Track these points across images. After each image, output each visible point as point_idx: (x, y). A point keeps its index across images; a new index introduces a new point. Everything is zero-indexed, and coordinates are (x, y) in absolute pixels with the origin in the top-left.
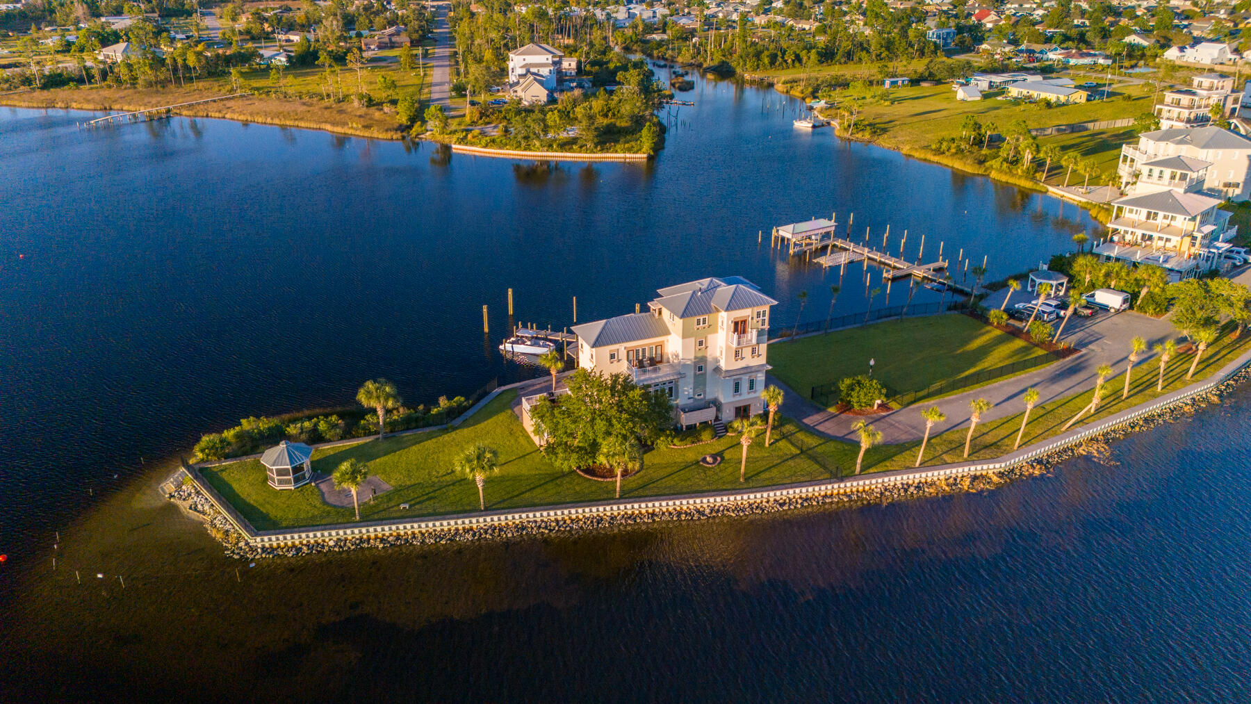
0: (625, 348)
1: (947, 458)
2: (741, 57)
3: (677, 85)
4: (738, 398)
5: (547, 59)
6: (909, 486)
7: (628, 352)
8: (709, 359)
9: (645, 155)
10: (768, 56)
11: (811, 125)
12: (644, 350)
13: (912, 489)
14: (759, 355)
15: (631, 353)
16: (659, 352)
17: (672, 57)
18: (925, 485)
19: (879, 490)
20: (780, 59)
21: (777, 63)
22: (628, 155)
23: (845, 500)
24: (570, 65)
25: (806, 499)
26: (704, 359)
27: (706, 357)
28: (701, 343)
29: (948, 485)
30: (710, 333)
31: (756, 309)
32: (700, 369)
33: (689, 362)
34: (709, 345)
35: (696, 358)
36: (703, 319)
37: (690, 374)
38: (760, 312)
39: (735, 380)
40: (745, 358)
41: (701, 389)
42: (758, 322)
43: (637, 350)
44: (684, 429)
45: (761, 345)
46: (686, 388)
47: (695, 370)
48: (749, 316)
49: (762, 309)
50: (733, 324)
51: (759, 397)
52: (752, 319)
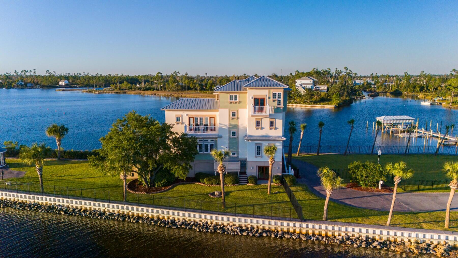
0: (187, 115)
1: (424, 225)
2: (406, 88)
3: (370, 95)
4: (259, 159)
5: (311, 82)
6: (374, 240)
7: (189, 118)
8: (241, 127)
9: (334, 106)
10: (418, 87)
11: (430, 103)
12: (201, 119)
13: (375, 244)
14: (276, 128)
15: (192, 119)
16: (212, 122)
17: (375, 90)
18: (393, 244)
19: (340, 238)
20: (426, 89)
21: (424, 90)
22: (325, 106)
23: (303, 239)
24: (324, 88)
25: (266, 232)
26: (236, 127)
27: (238, 125)
28: (234, 114)
29: (417, 248)
30: (241, 108)
31: (273, 91)
32: (234, 134)
33: (225, 127)
34: (240, 116)
35: (230, 124)
36: (235, 96)
37: (226, 136)
38: (276, 94)
39: (256, 144)
40: (264, 128)
41: (235, 150)
42: (274, 101)
43: (196, 118)
44: (216, 175)
45: (277, 120)
46: (223, 147)
47: (230, 133)
48: (266, 95)
49: (277, 92)
50: (253, 100)
51: (278, 162)
52: (269, 98)
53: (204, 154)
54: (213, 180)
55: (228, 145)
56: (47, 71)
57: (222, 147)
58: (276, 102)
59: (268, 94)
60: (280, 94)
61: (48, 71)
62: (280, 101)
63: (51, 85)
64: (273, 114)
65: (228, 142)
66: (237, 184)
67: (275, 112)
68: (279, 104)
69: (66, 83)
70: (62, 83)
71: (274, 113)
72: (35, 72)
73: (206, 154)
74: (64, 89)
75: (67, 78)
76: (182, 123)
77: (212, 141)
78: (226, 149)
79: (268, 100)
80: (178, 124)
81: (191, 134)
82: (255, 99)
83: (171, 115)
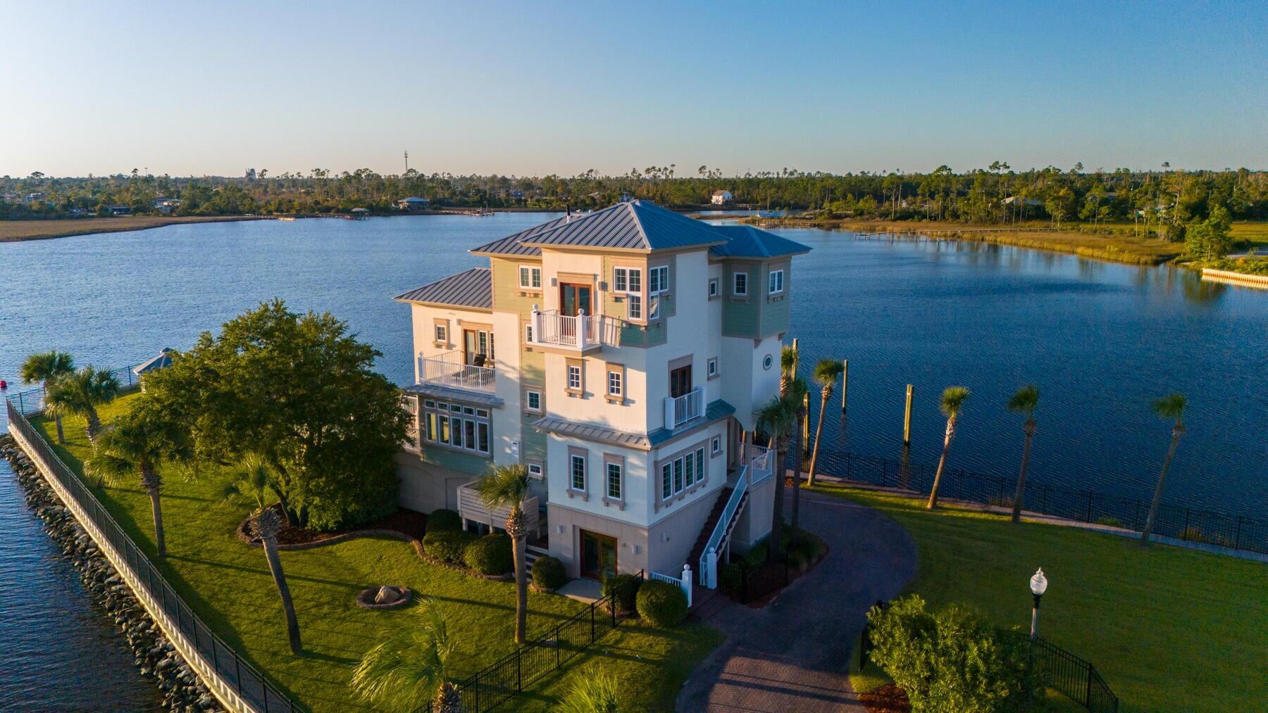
4: (583, 504)
7: (466, 331)
14: (627, 402)
15: (471, 335)
26: (540, 378)
27: (543, 374)
31: (614, 263)
32: (534, 400)
33: (510, 375)
35: (523, 367)
36: (534, 270)
37: (514, 404)
38: (624, 272)
39: (571, 448)
40: (592, 395)
41: (538, 456)
42: (618, 299)
43: (481, 333)
44: (464, 528)
45: (630, 371)
46: (507, 439)
47: (523, 399)
48: (595, 276)
49: (628, 265)
50: (556, 290)
51: (636, 527)
52: (604, 286)
53: (475, 456)
54: (436, 544)
55: (519, 435)
56: (700, 169)
57: (506, 441)
58: (626, 303)
59: (598, 271)
60: (638, 273)
61: (704, 167)
62: (638, 299)
63: (690, 203)
64: (617, 346)
65: (519, 425)
66: (502, 573)
67: (624, 342)
68: (635, 312)
69: (726, 198)
70: (717, 199)
71: (620, 344)
72: (672, 171)
73: (468, 454)
74: (720, 213)
75: (731, 184)
76: (450, 346)
77: (484, 414)
78: (515, 448)
79: (600, 293)
80: (439, 346)
81: (434, 382)
82: (563, 286)
83: (424, 317)
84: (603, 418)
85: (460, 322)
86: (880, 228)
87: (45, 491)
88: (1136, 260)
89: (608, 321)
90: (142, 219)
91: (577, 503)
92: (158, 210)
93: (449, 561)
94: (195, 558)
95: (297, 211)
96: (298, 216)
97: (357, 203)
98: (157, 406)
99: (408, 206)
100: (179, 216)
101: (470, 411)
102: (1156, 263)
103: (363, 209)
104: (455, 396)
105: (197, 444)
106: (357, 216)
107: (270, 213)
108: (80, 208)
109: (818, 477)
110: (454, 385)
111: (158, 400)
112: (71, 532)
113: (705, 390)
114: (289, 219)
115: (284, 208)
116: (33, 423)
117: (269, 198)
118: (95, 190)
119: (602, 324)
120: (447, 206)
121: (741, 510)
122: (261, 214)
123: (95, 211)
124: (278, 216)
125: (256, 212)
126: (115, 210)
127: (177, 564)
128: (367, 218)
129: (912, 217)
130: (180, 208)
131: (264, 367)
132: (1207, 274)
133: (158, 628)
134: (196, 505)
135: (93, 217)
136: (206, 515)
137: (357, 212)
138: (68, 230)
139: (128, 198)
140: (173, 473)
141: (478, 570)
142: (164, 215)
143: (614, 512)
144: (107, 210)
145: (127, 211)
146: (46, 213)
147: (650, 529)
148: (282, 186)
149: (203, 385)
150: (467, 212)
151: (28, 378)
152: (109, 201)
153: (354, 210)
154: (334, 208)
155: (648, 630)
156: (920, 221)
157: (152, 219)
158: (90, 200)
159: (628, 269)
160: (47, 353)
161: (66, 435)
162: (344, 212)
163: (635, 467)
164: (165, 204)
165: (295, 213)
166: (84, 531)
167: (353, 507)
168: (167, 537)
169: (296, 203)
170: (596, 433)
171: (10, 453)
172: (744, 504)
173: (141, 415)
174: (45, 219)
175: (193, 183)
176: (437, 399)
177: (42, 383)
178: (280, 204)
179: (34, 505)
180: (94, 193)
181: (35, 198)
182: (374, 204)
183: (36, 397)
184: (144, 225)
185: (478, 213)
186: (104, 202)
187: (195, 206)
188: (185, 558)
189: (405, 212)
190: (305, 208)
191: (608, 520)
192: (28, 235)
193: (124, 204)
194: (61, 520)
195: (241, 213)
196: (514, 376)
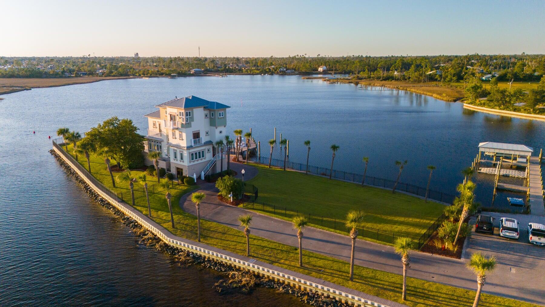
39: (174, 150)
40: (177, 138)
46: (164, 148)
47: (166, 139)
48: (176, 113)
50: (169, 116)
51: (185, 166)
52: (178, 115)
55: (167, 148)
60: (183, 113)
64: (180, 128)
68: (183, 121)
69: (325, 69)
70: (320, 69)
76: (156, 128)
77: (160, 143)
78: (166, 151)
79: (177, 116)
80: (154, 128)
81: (151, 136)
82: (171, 115)
83: (151, 120)
84: (179, 143)
85: (158, 122)
86: (373, 84)
87: (64, 162)
88: (448, 100)
89: (179, 122)
90: (91, 78)
91: (175, 162)
92: (97, 74)
93: (151, 175)
94: (97, 173)
95: (150, 74)
96: (150, 77)
97: (174, 71)
98: (88, 139)
99: (195, 73)
100: (105, 76)
101: (158, 142)
102: (455, 101)
103: (175, 74)
104: (155, 139)
105: (97, 149)
106: (173, 77)
107: (140, 75)
108: (68, 73)
109: (248, 161)
110: (154, 137)
111: (88, 138)
112: (70, 169)
113: (204, 138)
114: (146, 78)
115: (146, 73)
116: (60, 147)
117: (140, 68)
118: (74, 64)
119: (178, 123)
120: (211, 72)
121: (213, 165)
122: (136, 76)
123: (73, 74)
124: (143, 77)
125: (135, 75)
126: (81, 74)
127: (93, 174)
128: (177, 78)
129: (389, 79)
130: (106, 73)
131: (111, 131)
132: (465, 106)
133: (89, 185)
134: (99, 164)
135: (73, 77)
136: (101, 166)
137: (173, 75)
138: (64, 83)
139: (86, 69)
140: (93, 156)
141: (156, 176)
142: (100, 76)
143: (182, 163)
144: (78, 74)
145: (86, 74)
146: (56, 75)
147: (188, 166)
148: (147, 62)
149: (98, 135)
150: (216, 75)
151: (59, 134)
152: (79, 70)
153: (172, 74)
154: (164, 73)
155: (186, 186)
156: (391, 81)
157: (95, 78)
158: (72, 69)
159: (181, 112)
160: (63, 128)
161: (68, 149)
162: (168, 75)
163: (185, 153)
164: (100, 71)
165: (149, 75)
166: (73, 169)
167: (130, 163)
168: (91, 170)
169: (150, 71)
170: (178, 146)
171: (54, 154)
172: (215, 163)
173: (85, 142)
174: (55, 78)
175: (112, 60)
176: (151, 140)
177: (62, 135)
178: (144, 71)
179: (61, 165)
180: (73, 66)
181: (51, 68)
182: (180, 72)
183: (61, 140)
184: (92, 81)
185: (221, 75)
186: (77, 71)
187: (112, 72)
188: (95, 173)
189: (193, 75)
190: (153, 73)
191: (181, 165)
192: (50, 85)
193: (85, 71)
194: (68, 168)
195: (129, 75)
196: (165, 134)
